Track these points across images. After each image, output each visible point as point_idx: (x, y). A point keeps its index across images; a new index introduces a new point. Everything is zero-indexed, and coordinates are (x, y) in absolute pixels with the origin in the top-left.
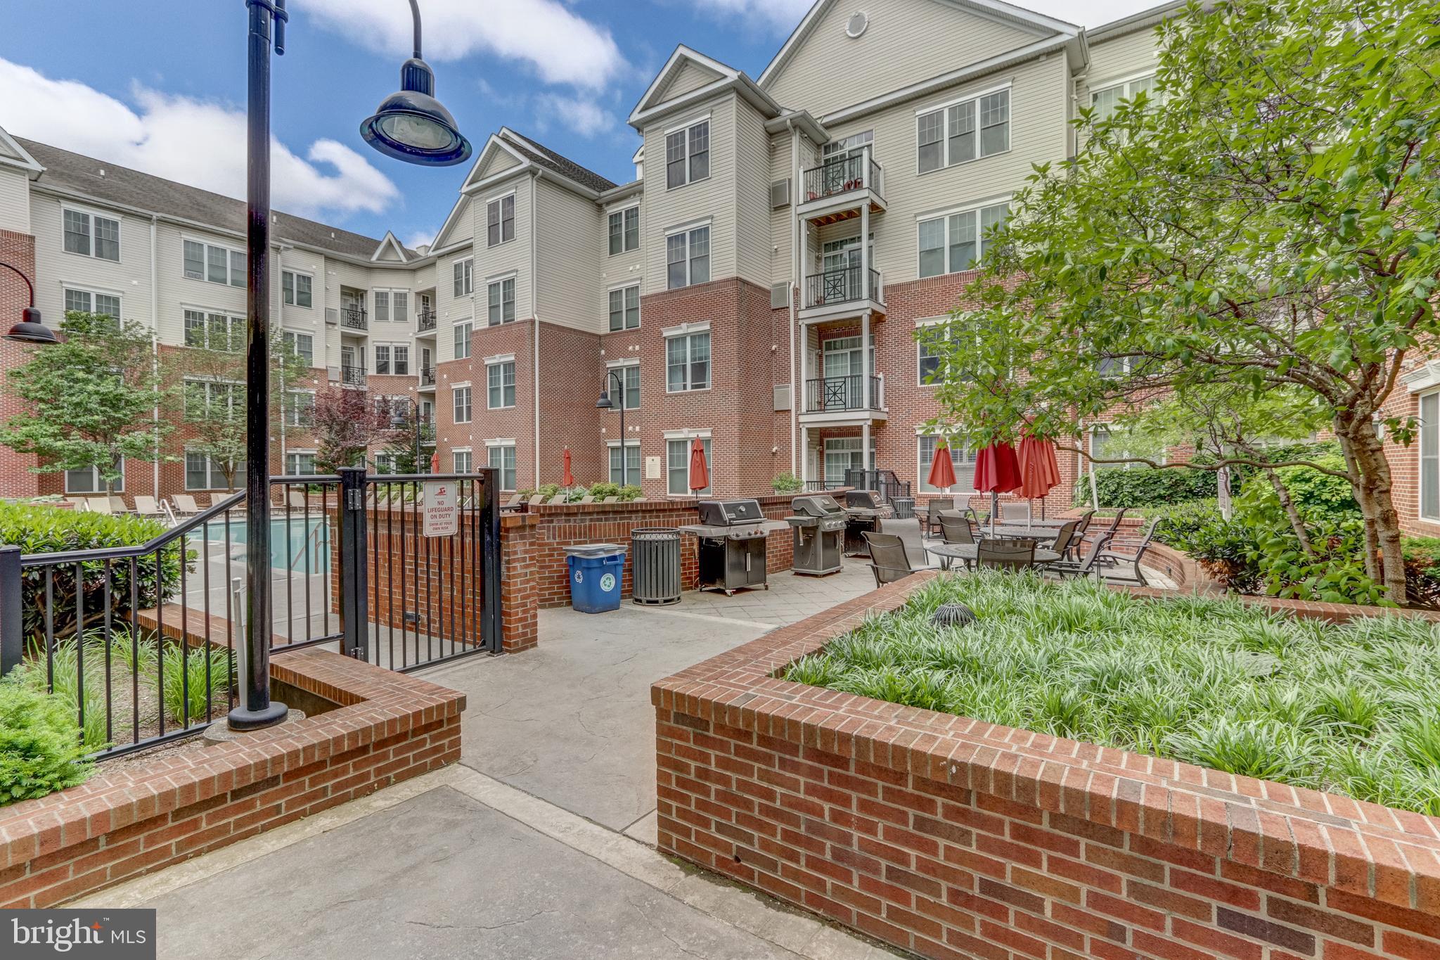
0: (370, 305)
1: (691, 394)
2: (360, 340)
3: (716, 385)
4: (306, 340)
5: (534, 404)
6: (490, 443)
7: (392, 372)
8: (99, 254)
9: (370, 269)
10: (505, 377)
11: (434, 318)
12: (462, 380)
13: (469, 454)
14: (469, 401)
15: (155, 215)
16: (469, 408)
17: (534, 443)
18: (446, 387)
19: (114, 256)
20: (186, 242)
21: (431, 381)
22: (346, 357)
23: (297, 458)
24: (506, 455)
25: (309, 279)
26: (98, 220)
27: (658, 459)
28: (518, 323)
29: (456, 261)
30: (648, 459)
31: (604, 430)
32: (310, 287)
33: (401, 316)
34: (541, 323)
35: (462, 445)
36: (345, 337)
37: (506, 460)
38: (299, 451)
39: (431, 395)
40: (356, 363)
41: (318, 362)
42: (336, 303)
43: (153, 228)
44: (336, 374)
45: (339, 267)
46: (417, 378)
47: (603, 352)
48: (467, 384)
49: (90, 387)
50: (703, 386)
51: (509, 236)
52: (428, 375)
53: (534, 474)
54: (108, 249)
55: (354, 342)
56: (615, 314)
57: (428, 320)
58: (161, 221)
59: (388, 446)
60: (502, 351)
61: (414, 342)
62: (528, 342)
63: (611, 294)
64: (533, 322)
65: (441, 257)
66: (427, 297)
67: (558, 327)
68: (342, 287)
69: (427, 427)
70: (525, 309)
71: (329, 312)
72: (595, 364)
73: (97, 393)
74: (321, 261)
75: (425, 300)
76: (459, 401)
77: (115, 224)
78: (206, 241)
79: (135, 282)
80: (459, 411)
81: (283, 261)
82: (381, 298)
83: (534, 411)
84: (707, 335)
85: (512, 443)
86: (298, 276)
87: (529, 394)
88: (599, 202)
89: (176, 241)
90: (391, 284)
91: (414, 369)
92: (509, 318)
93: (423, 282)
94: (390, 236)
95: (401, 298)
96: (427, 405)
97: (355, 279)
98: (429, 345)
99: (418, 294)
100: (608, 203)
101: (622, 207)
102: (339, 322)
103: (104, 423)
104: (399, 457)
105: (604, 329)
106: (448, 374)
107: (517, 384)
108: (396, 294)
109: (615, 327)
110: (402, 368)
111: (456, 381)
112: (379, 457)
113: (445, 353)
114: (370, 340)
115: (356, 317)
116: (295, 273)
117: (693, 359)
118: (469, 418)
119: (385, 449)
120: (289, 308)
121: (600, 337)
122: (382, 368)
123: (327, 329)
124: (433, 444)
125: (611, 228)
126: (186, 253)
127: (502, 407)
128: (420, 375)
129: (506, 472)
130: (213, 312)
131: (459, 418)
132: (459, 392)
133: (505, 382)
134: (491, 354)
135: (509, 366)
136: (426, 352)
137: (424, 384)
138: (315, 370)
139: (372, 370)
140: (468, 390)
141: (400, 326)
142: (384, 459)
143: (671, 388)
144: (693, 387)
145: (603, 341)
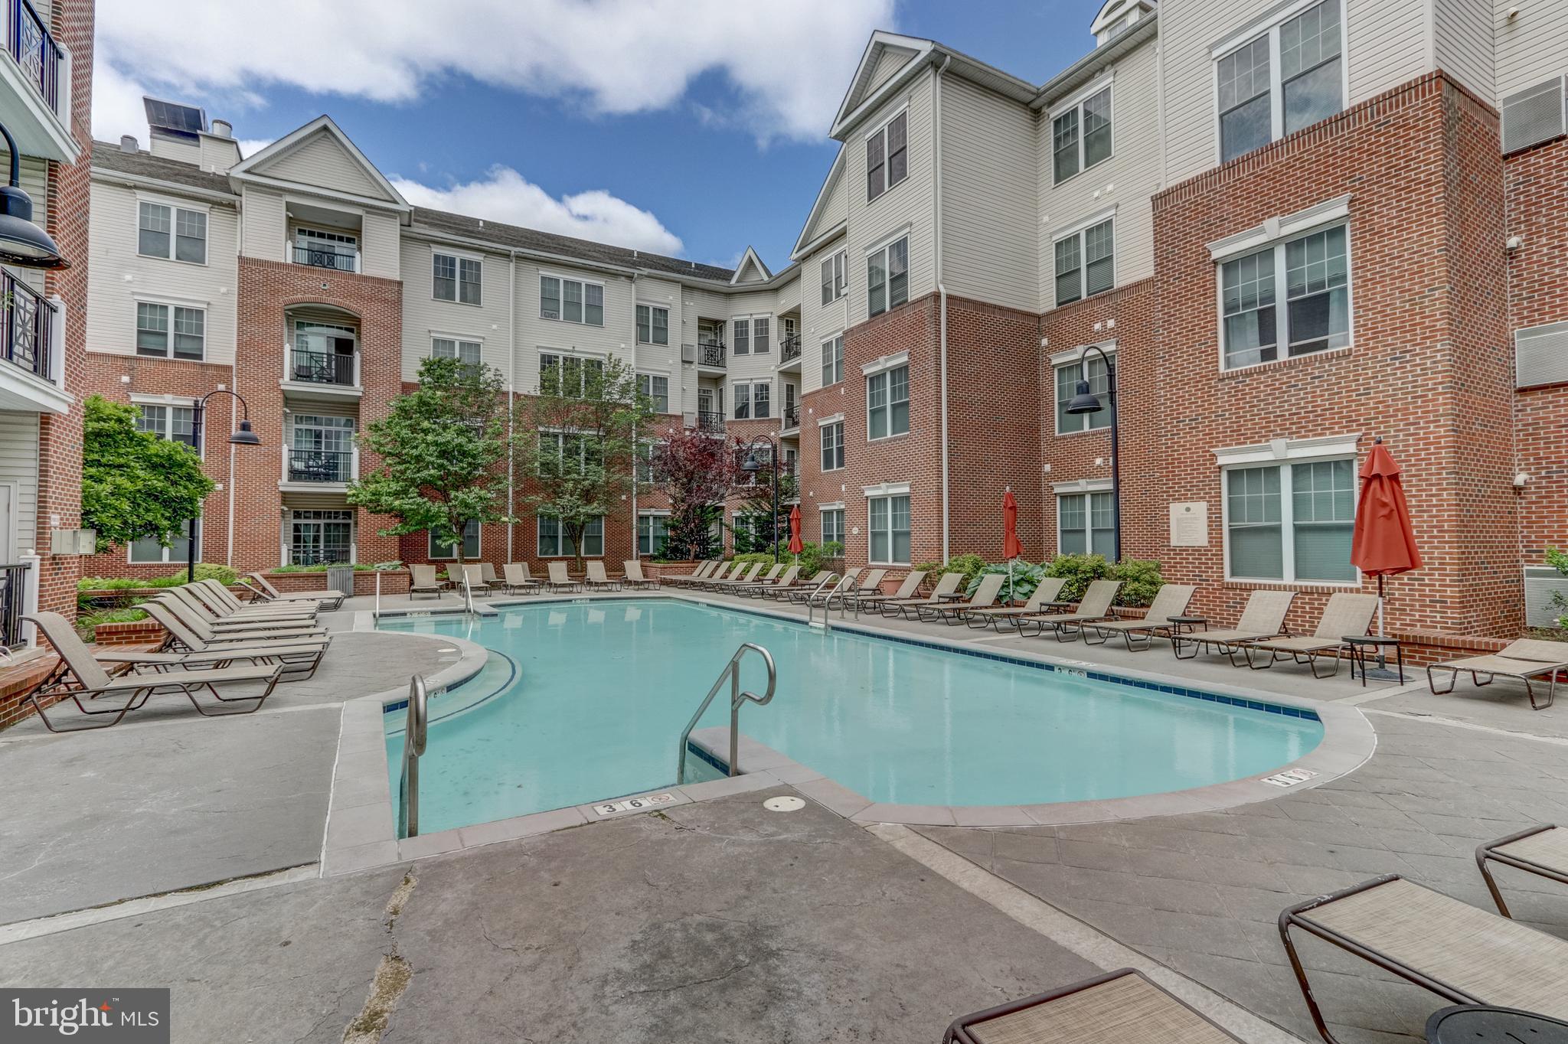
0: (729, 338)
1: (1290, 365)
2: (718, 380)
3: (1369, 332)
4: (661, 382)
5: (939, 426)
6: (871, 492)
7: (752, 416)
8: (464, 299)
9: (729, 295)
10: (893, 390)
11: (798, 344)
12: (832, 413)
13: (840, 512)
14: (841, 439)
15: (514, 250)
16: (841, 451)
17: (940, 489)
18: (814, 423)
19: (477, 301)
20: (543, 278)
21: (795, 423)
22: (703, 402)
23: (651, 519)
24: (894, 509)
25: (666, 311)
26: (463, 262)
27: (1200, 508)
28: (914, 303)
29: (823, 259)
30: (1176, 510)
31: (1047, 468)
32: (666, 321)
33: (762, 346)
34: (949, 297)
35: (832, 500)
36: (703, 378)
37: (894, 517)
38: (653, 512)
39: (794, 441)
40: (714, 408)
41: (673, 408)
42: (693, 338)
43: (512, 265)
44: (691, 421)
45: (697, 295)
46: (780, 421)
47: (1045, 342)
48: (839, 417)
49: (430, 438)
50: (1323, 345)
51: (899, 172)
52: (792, 418)
53: (941, 539)
54: (472, 295)
55: (712, 382)
56: (1066, 276)
57: (792, 348)
58: (520, 258)
59: (744, 503)
60: (888, 351)
61: (776, 376)
62: (930, 329)
63: (1059, 245)
64: (937, 296)
65: (805, 258)
66: (792, 319)
67: (974, 302)
68: (700, 319)
69: (790, 479)
70: (922, 281)
71: (685, 349)
72: (1031, 364)
73: (436, 444)
74: (677, 290)
75: (790, 324)
76: (828, 442)
77: (478, 265)
78: (562, 276)
79: (494, 327)
80: (828, 455)
81: (637, 291)
82: (741, 327)
83: (939, 437)
84: (1341, 230)
85: (904, 489)
86: (654, 309)
87: (931, 411)
88: (1034, 105)
89: (533, 279)
90: (750, 310)
91: (776, 410)
92: (900, 302)
93: (786, 302)
94: (750, 252)
95: (762, 325)
96: (791, 454)
97: (713, 309)
98: (793, 377)
99: (781, 317)
100: (1051, 103)
101: (1077, 100)
102: (696, 361)
103: (441, 478)
104: (757, 519)
105: (1045, 300)
106: (814, 407)
107: (913, 397)
108: (756, 321)
109: (1067, 301)
110: (763, 408)
111: (824, 415)
112: (737, 518)
113: (812, 382)
114: (728, 379)
115: (714, 354)
116: (651, 305)
117: (1291, 293)
118: (841, 464)
119: (742, 508)
120: (643, 347)
121: (1038, 317)
122: (742, 412)
123: (684, 369)
124: (796, 501)
125: (1057, 141)
126: (543, 290)
127: (889, 435)
128: (783, 416)
129: (895, 534)
130: (567, 354)
131: (828, 464)
132: (828, 430)
133: (893, 398)
134: (873, 358)
135: (900, 372)
136: (790, 389)
137: (787, 427)
138: (671, 416)
139: (730, 416)
140: (840, 426)
141: (762, 357)
142: (743, 520)
143: (1228, 363)
144: (1293, 351)
145: (1044, 323)
